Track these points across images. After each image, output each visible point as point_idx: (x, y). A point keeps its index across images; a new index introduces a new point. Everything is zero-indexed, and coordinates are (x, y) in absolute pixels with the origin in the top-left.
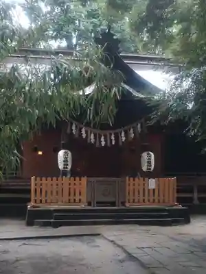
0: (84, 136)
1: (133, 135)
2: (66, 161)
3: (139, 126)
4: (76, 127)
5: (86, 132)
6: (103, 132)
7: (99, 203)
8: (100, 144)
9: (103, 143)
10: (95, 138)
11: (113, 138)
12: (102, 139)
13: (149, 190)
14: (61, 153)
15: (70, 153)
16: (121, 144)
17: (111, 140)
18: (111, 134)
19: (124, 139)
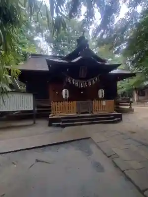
0: (74, 83)
1: (94, 83)
2: (66, 94)
3: (97, 78)
4: (70, 79)
5: (75, 81)
6: (82, 82)
7: (82, 113)
9: (82, 86)
10: (78, 84)
13: (103, 106)
14: (64, 91)
15: (68, 91)
16: (89, 86)
17: (85, 85)
18: (85, 82)
19: (90, 84)
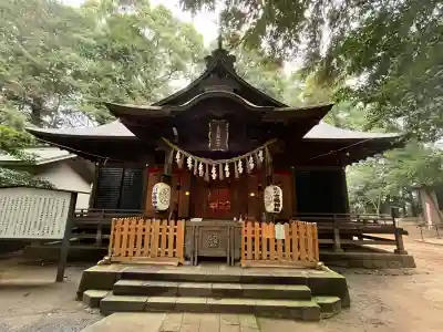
0: (190, 166)
1: (252, 166)
3: (261, 154)
4: (181, 155)
5: (193, 162)
6: (214, 163)
8: (211, 178)
9: (214, 176)
10: (204, 170)
11: (227, 169)
12: (214, 171)
13: (276, 240)
16: (237, 176)
17: (224, 172)
18: (224, 165)
19: (241, 170)
